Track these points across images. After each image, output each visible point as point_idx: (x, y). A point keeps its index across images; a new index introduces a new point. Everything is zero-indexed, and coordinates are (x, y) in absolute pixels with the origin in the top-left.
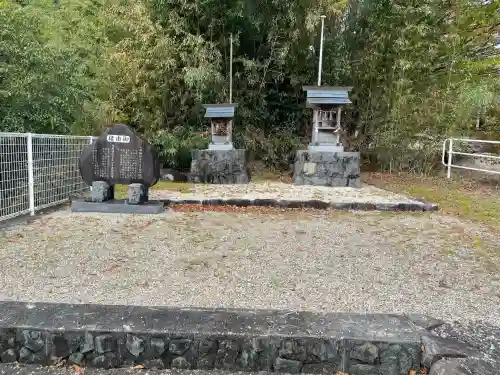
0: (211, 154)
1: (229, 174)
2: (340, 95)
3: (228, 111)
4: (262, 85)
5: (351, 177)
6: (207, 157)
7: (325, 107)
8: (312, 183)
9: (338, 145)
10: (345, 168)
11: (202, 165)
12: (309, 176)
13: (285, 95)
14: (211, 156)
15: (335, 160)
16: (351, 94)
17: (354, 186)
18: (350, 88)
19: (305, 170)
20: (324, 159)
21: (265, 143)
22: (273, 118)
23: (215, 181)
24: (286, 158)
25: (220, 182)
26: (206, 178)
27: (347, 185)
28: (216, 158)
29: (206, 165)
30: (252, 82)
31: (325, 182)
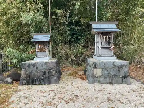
0: (34, 65)
1: (46, 78)
2: (112, 27)
3: (46, 37)
4: (67, 23)
5: (125, 77)
6: (31, 67)
7: (104, 34)
8: (100, 82)
9: (113, 56)
10: (119, 71)
11: (28, 73)
12: (97, 77)
13: (78, 28)
14: (34, 66)
15: (113, 67)
16: (118, 26)
17: (126, 83)
18: (117, 23)
19: (95, 73)
20: (107, 66)
21: (69, 52)
22: (73, 39)
23: (37, 83)
24: (80, 59)
25: (40, 84)
26: (30, 81)
27: (122, 83)
28: (37, 68)
29: (31, 72)
30: (61, 22)
31: (108, 81)
